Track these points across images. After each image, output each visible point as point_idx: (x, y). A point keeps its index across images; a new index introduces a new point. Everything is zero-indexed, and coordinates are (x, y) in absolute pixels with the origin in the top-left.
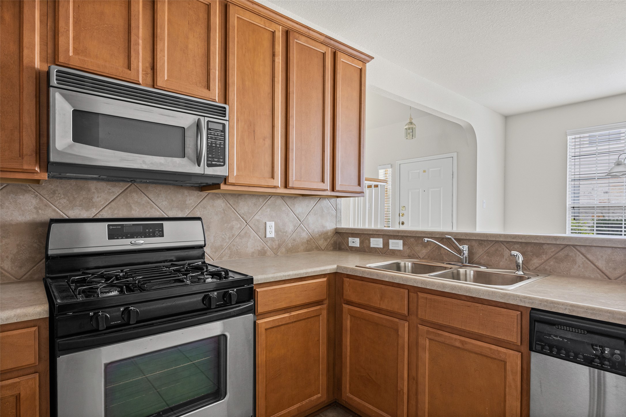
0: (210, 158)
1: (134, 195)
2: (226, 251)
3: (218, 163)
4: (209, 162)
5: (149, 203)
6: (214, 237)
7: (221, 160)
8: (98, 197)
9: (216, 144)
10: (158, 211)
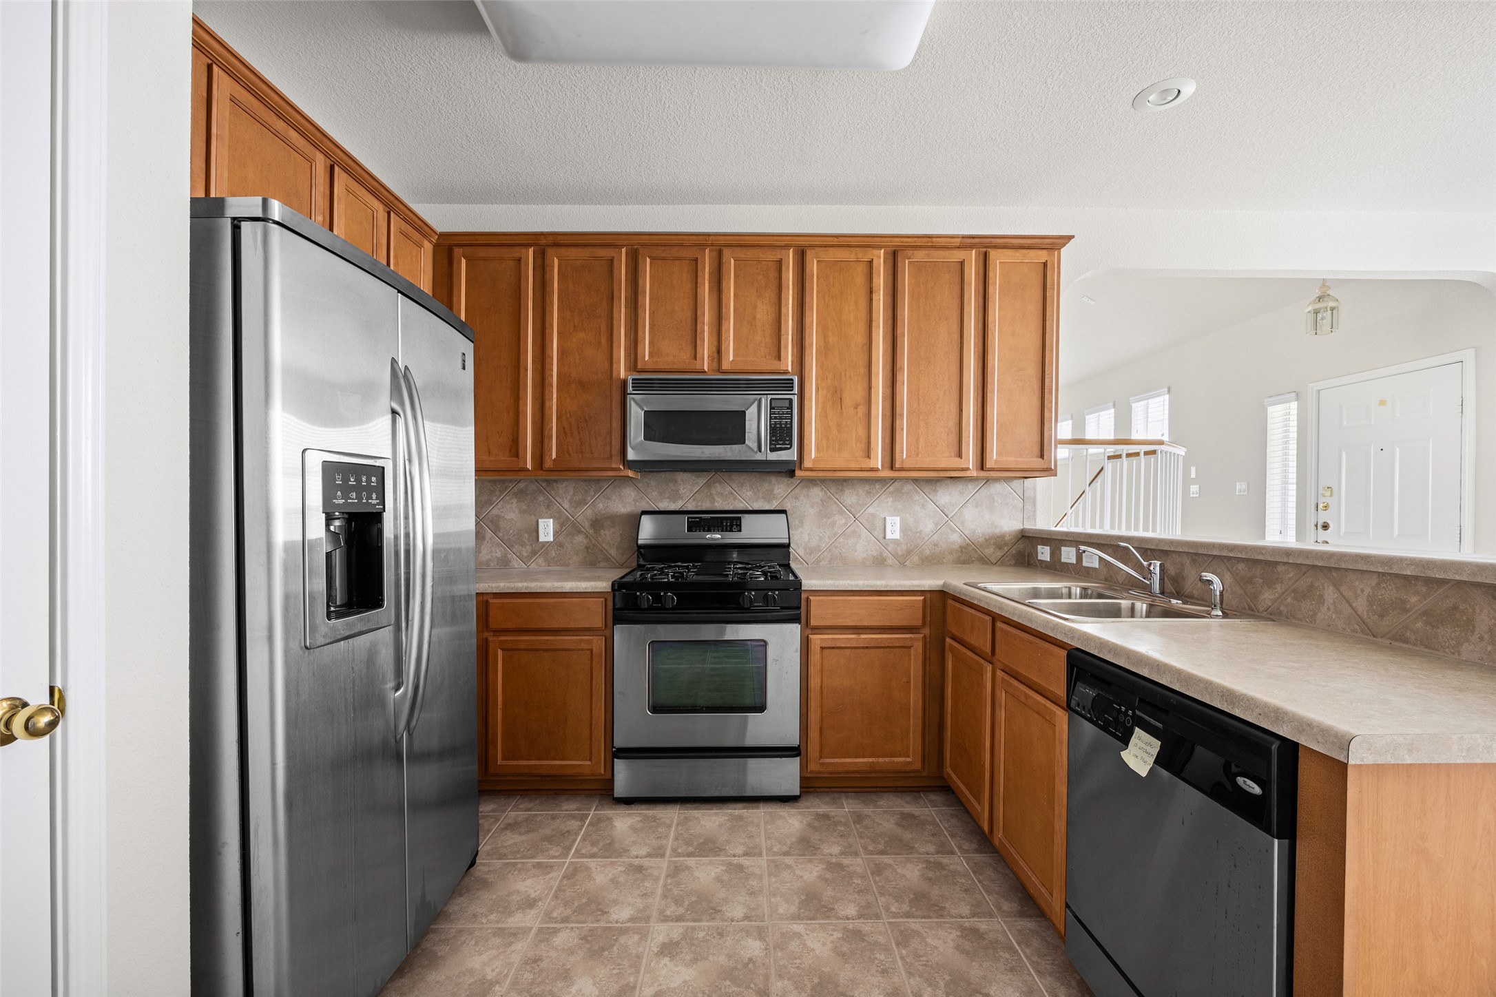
0: (774, 441)
1: (717, 485)
2: (825, 554)
3: (783, 446)
4: (773, 446)
5: (732, 493)
6: (809, 534)
7: (787, 442)
8: (683, 489)
9: (781, 424)
10: (742, 502)
